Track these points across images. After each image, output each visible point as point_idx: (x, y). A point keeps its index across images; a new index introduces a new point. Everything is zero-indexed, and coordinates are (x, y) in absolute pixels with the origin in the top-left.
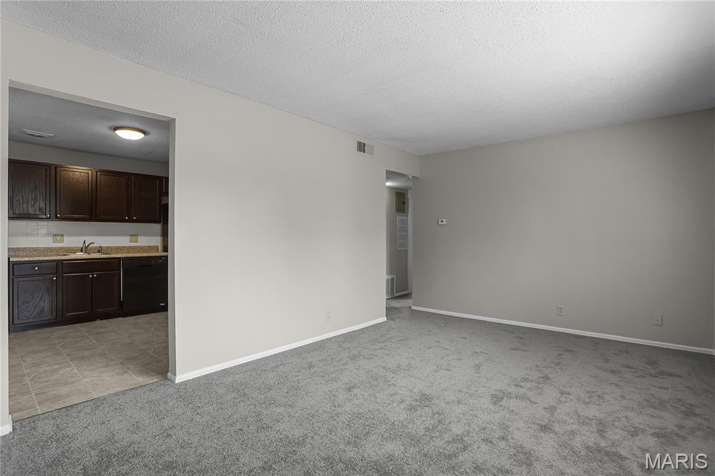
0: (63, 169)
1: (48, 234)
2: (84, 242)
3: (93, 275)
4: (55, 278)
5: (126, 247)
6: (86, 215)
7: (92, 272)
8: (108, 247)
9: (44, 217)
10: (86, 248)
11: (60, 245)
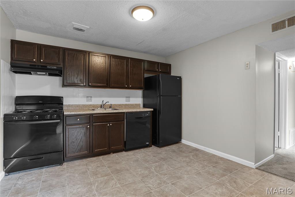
0: (93, 54)
1: (84, 96)
2: (103, 101)
3: (109, 124)
4: (88, 126)
5: (124, 105)
6: (104, 84)
7: (109, 122)
8: (115, 105)
9: (82, 85)
10: (104, 105)
11: (90, 103)
